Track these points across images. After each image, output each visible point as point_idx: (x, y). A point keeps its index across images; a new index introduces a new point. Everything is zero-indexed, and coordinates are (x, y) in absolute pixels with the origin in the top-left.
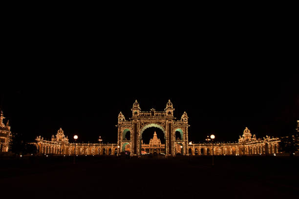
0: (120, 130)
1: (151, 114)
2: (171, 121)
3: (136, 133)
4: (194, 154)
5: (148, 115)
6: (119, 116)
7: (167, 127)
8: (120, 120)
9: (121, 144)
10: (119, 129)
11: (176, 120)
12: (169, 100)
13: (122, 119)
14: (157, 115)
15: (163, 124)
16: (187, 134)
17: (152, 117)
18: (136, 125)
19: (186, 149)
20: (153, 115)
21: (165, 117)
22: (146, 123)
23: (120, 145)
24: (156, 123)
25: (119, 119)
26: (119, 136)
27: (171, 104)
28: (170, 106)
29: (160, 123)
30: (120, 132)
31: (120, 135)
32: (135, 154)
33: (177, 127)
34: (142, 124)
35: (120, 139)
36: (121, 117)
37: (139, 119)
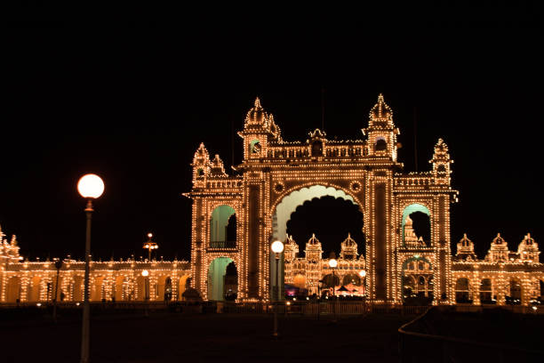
0: (199, 211)
1: (309, 148)
2: (383, 174)
3: (255, 222)
4: (477, 302)
5: (300, 155)
6: (197, 157)
7: (370, 199)
8: (201, 172)
9: (205, 260)
10: (195, 207)
11: (405, 172)
12: (381, 97)
13: (207, 170)
14: (332, 155)
15: (355, 186)
16: (447, 225)
17: (315, 161)
18: (254, 189)
19: (443, 281)
20: (317, 152)
21: (364, 161)
22: (292, 185)
23: (199, 264)
24: (329, 183)
25: (195, 171)
26: (194, 234)
27: (384, 111)
28: (381, 119)
29: (342, 184)
30: (200, 219)
31: (198, 229)
32: (250, 297)
33: (408, 197)
34: (279, 188)
35: (199, 243)
36: (203, 161)
37: (266, 170)
